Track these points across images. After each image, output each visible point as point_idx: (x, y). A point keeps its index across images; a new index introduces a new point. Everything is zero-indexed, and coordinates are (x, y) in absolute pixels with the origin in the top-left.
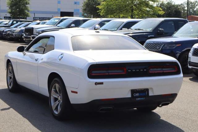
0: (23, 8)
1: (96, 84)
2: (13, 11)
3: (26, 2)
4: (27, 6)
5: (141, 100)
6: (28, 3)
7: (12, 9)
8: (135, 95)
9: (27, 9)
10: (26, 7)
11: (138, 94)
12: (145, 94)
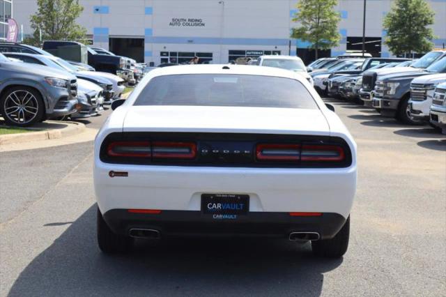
0: (419, 32)
1: (112, 174)
2: (396, 39)
3: (426, 18)
4: (427, 27)
5: (226, 219)
6: (431, 21)
7: (393, 37)
8: (211, 206)
9: (426, 33)
10: (423, 29)
11: (219, 206)
12: (239, 207)
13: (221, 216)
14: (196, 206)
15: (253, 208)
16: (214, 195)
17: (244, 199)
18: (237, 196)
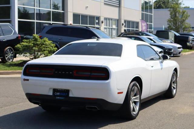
1: (24, 80)
5: (61, 99)
8: (56, 93)
11: (59, 93)
12: (65, 94)
13: (59, 98)
14: (51, 93)
15: (71, 95)
16: (57, 89)
17: (67, 92)
18: (65, 90)
